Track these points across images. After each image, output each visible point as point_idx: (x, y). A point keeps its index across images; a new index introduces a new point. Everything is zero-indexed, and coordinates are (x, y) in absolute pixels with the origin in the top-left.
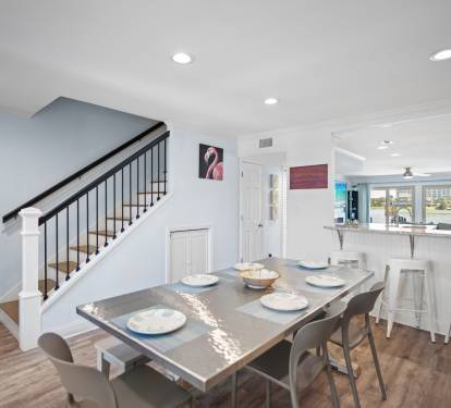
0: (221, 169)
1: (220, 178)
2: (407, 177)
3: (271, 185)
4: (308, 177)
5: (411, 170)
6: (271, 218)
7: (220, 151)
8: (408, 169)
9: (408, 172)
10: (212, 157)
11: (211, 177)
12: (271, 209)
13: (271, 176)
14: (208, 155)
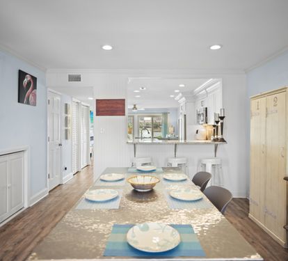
0: (35, 96)
1: (34, 104)
2: (135, 111)
3: (66, 112)
4: (110, 108)
5: (137, 106)
6: (66, 138)
7: (34, 79)
8: (135, 105)
9: (135, 108)
10: (29, 83)
11: (28, 103)
12: (66, 131)
13: (66, 105)
14: (26, 81)
